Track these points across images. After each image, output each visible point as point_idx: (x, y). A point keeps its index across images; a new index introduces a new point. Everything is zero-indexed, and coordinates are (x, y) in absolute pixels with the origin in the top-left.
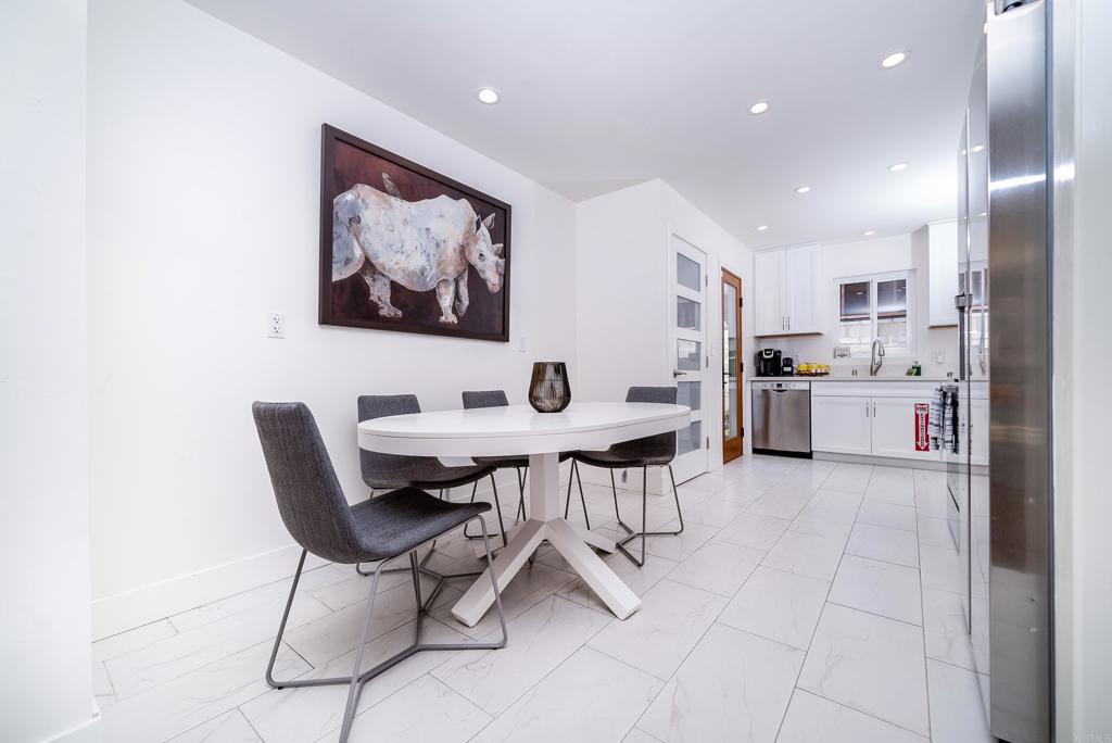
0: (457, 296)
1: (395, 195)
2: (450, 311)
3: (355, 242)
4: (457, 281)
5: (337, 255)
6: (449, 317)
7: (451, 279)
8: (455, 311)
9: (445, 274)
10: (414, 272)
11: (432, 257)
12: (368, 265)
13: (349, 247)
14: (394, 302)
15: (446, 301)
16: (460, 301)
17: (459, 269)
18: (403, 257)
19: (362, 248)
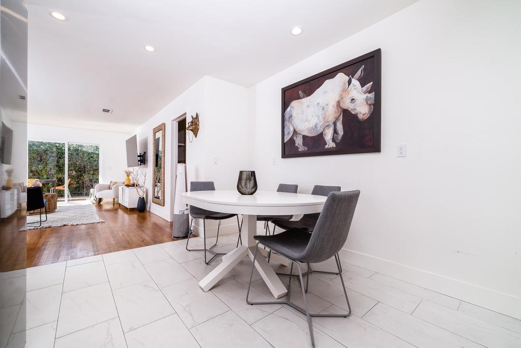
0: (335, 132)
1: (304, 97)
2: (331, 141)
3: (291, 125)
4: (335, 124)
5: (286, 132)
6: (330, 144)
7: (331, 123)
8: (334, 140)
9: (328, 122)
10: (312, 128)
11: (321, 117)
12: (295, 132)
13: (289, 128)
14: (304, 144)
15: (328, 136)
16: (337, 134)
17: (336, 116)
18: (307, 122)
19: (293, 126)
